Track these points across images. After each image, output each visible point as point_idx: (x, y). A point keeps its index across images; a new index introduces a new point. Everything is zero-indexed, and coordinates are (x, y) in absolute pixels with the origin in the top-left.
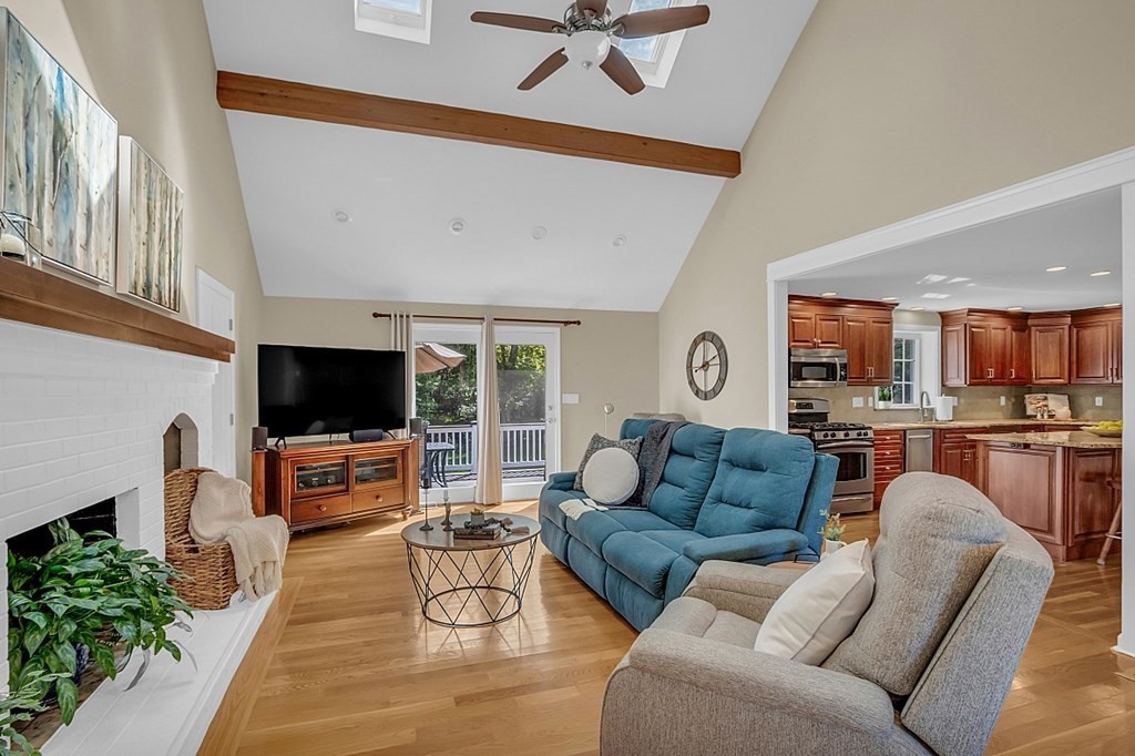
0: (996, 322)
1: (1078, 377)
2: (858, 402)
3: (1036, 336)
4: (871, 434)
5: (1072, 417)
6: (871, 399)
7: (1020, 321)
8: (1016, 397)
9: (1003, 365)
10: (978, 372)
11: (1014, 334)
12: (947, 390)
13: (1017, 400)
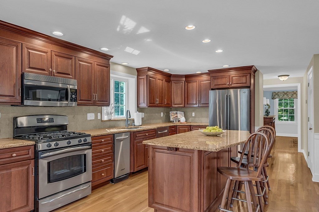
0: (159, 76)
1: (187, 104)
2: (91, 116)
3: (174, 85)
4: (89, 140)
5: (186, 122)
6: (99, 114)
7: (168, 77)
8: (166, 113)
9: (162, 97)
10: (152, 100)
11: (166, 83)
12: (140, 109)
13: (167, 114)
